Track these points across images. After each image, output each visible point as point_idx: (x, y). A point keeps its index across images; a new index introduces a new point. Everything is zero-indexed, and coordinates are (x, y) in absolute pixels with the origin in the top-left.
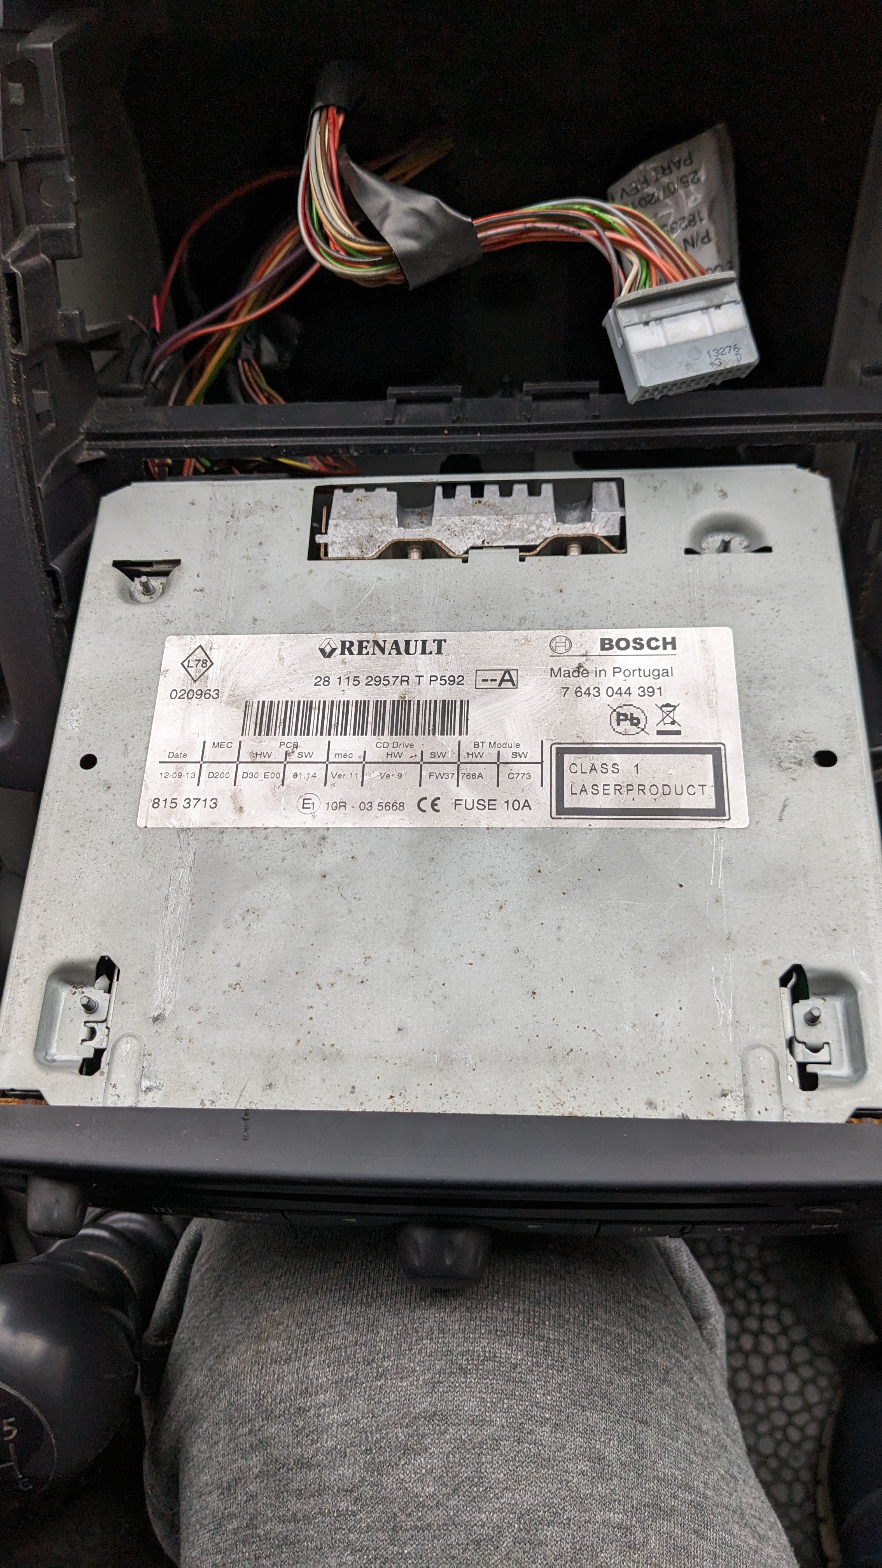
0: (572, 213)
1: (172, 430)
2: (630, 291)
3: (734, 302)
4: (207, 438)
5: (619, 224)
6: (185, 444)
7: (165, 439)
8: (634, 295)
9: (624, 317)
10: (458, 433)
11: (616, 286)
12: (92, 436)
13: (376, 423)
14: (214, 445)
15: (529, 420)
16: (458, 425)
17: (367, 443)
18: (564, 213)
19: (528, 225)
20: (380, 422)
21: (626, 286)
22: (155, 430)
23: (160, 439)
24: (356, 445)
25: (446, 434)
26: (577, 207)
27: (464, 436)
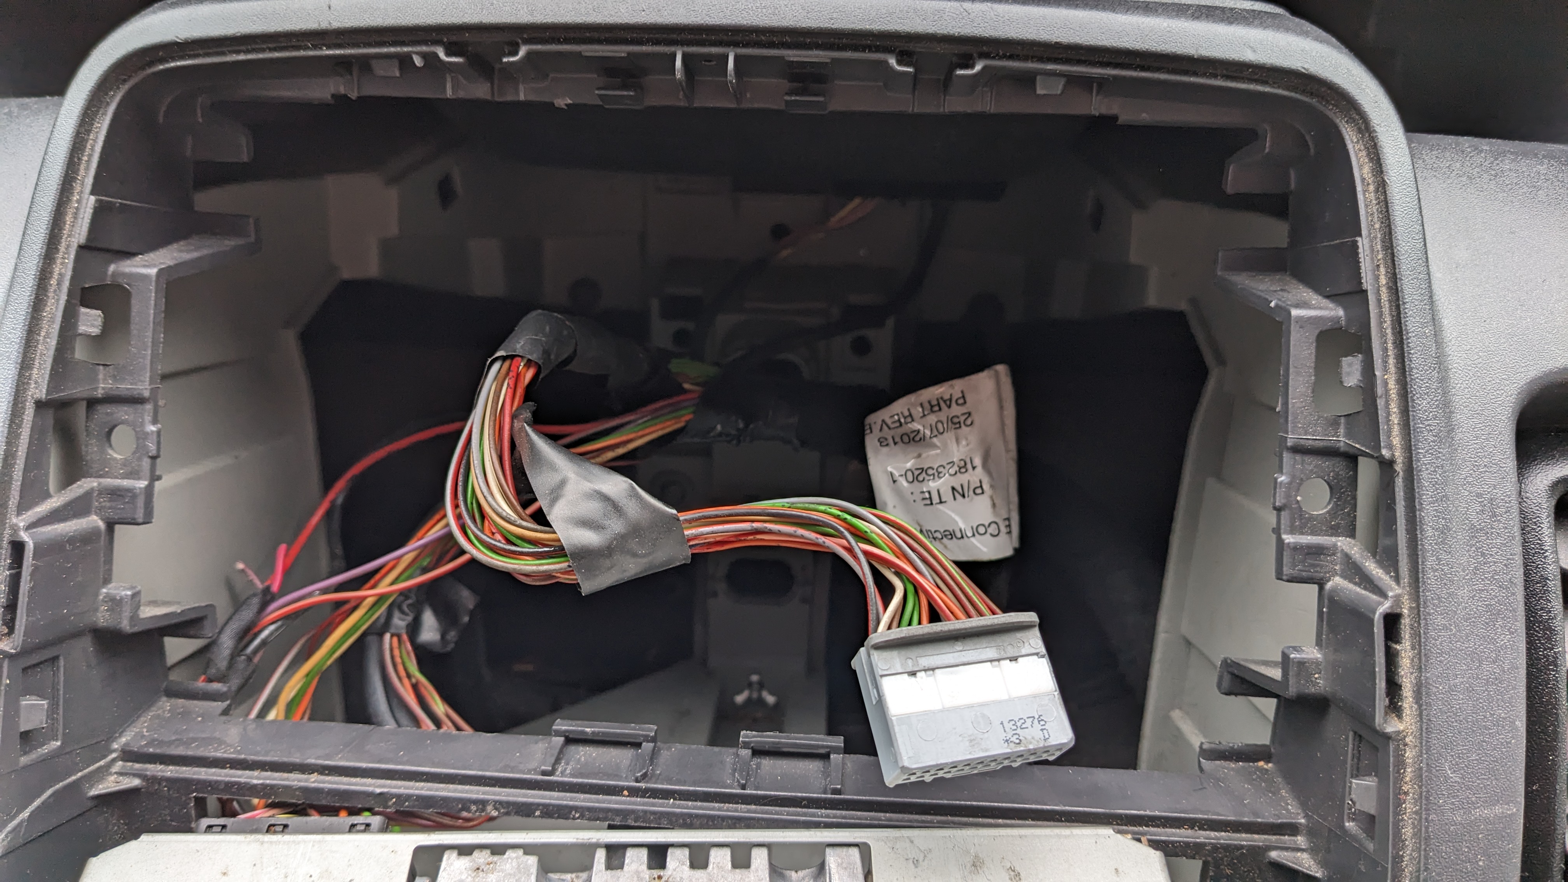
0: (815, 515)
1: (243, 756)
2: (889, 628)
3: (1037, 654)
4: (290, 772)
5: (878, 535)
6: (256, 778)
7: (231, 768)
8: (897, 633)
9: (882, 661)
10: (643, 796)
11: (872, 617)
12: (128, 755)
13: (529, 772)
14: (296, 783)
15: (743, 787)
16: (643, 785)
17: (511, 799)
18: (804, 514)
19: (755, 525)
20: (535, 770)
21: (885, 619)
22: (219, 754)
23: (224, 767)
24: (496, 802)
25: (624, 796)
26: (822, 508)
27: (651, 800)
